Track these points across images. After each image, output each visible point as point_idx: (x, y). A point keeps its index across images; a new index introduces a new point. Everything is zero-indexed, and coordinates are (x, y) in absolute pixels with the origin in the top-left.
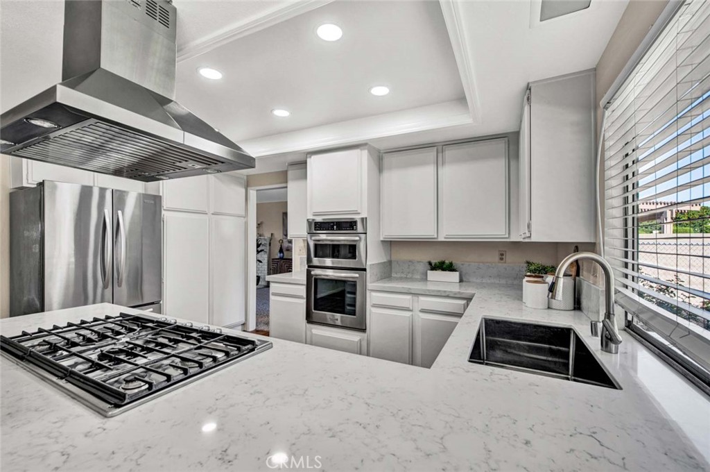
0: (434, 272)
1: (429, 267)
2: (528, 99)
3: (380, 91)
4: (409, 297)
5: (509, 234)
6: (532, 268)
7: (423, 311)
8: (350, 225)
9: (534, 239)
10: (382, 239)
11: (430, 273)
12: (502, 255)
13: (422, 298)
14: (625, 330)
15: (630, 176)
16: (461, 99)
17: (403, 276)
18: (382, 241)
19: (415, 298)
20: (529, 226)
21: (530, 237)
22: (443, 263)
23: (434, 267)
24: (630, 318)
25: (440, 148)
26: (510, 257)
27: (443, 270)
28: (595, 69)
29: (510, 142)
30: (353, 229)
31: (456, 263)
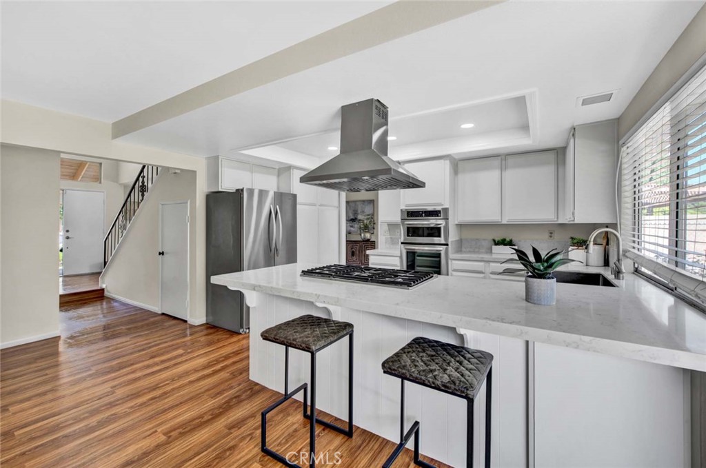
0: (498, 246)
1: (493, 242)
2: (573, 135)
3: (467, 126)
4: (482, 264)
5: (557, 218)
6: (575, 241)
7: (493, 273)
8: (435, 213)
9: (576, 222)
10: (456, 223)
11: (494, 247)
12: (551, 233)
13: (492, 264)
14: (633, 273)
15: (637, 179)
16: (525, 128)
17: (472, 250)
18: (457, 225)
19: (487, 264)
20: (573, 214)
21: (574, 220)
22: (504, 240)
23: (497, 243)
24: (636, 266)
25: (503, 157)
26: (558, 236)
27: (505, 245)
28: (618, 119)
29: (559, 153)
30: (438, 216)
31: (515, 240)
